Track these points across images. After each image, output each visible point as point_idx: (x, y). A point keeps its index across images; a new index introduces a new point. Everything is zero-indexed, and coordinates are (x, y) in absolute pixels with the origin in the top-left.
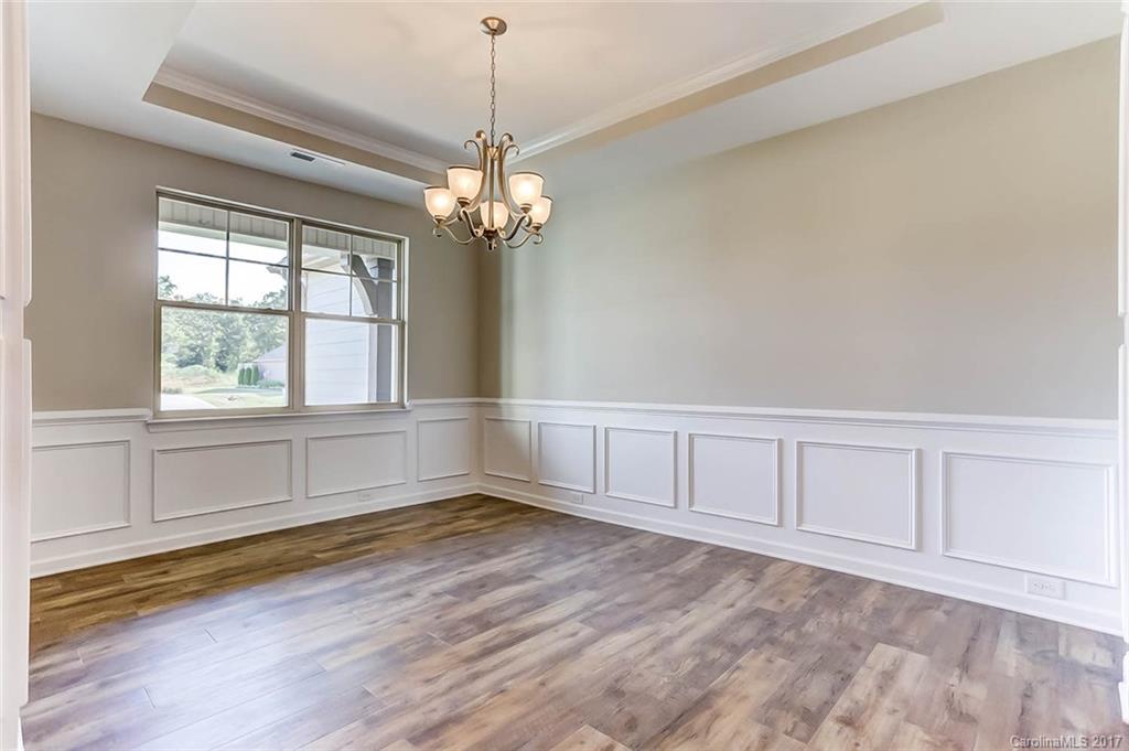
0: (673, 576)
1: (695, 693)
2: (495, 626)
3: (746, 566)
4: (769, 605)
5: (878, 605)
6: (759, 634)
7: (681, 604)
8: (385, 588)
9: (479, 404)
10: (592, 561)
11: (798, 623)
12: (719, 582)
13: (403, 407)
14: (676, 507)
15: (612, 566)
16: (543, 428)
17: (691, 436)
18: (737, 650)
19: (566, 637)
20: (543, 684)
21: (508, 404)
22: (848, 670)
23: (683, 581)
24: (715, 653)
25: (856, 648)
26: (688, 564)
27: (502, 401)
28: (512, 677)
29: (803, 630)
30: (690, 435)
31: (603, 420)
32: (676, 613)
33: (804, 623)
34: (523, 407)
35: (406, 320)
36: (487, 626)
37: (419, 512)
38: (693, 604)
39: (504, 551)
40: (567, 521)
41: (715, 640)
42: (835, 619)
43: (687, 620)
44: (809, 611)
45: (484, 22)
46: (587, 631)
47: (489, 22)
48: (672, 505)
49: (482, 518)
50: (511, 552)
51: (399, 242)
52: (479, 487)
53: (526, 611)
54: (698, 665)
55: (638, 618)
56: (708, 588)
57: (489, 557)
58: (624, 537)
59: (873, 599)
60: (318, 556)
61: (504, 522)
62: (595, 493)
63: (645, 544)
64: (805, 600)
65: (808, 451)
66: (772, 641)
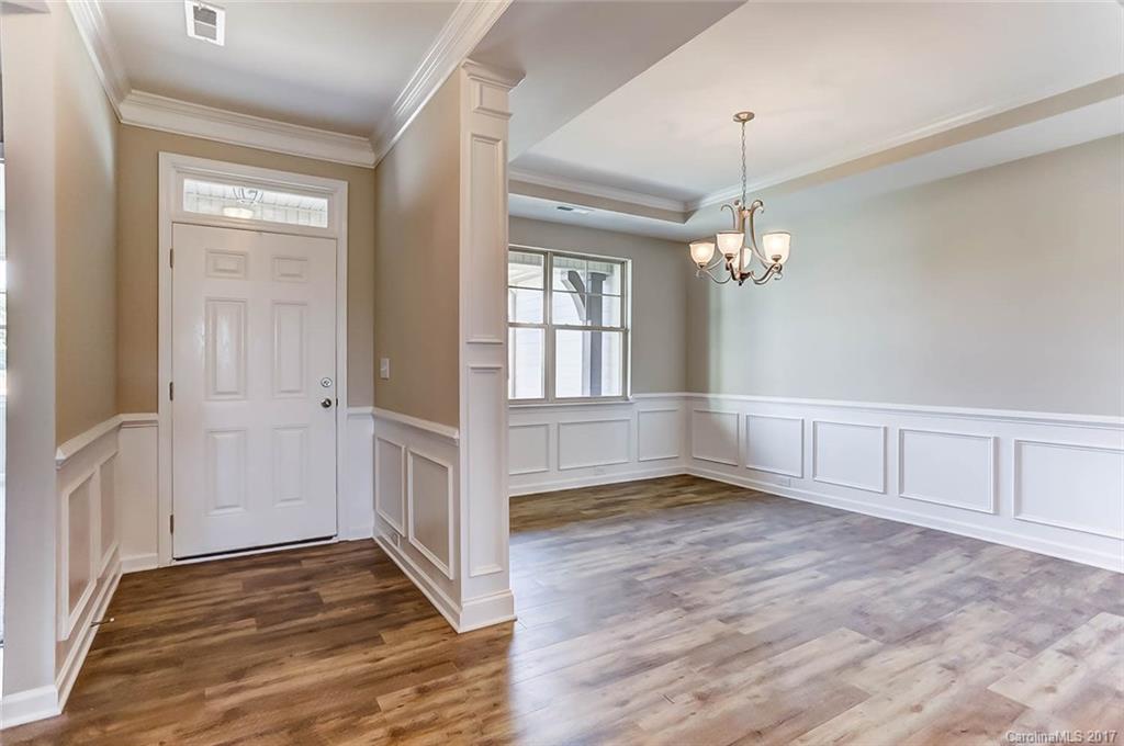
0: (891, 547)
1: (928, 621)
2: (748, 567)
3: (961, 546)
4: (989, 576)
5: (1104, 586)
6: (979, 593)
7: (905, 566)
8: (649, 537)
9: (687, 398)
10: (812, 531)
11: (1019, 589)
12: (934, 556)
13: (627, 399)
14: (885, 492)
15: (830, 536)
16: (752, 421)
17: (901, 432)
18: (961, 601)
19: (806, 578)
20: (802, 602)
21: (716, 399)
22: (1070, 625)
23: (899, 551)
24: (938, 601)
25: (1078, 612)
26: (901, 540)
27: (710, 396)
28: (777, 597)
29: (1024, 595)
30: (900, 430)
31: (811, 416)
32: (900, 573)
33: (1024, 590)
34: (730, 401)
35: (629, 327)
36: (742, 567)
37: (643, 487)
38: (914, 568)
39: (731, 519)
40: (778, 500)
41: (939, 592)
42: (1057, 591)
43: (909, 578)
44: (1030, 582)
45: (737, 116)
46: (823, 577)
47: (741, 116)
48: (882, 491)
49: (699, 493)
50: (737, 520)
51: (623, 263)
52: (688, 469)
53: (769, 560)
54: (926, 606)
55: (866, 573)
56: (925, 559)
57: (721, 522)
58: (837, 516)
59: (1100, 582)
60: (584, 512)
61: (720, 498)
62: (802, 477)
63: (857, 522)
64: (1024, 576)
65: (1026, 449)
66: (994, 599)
